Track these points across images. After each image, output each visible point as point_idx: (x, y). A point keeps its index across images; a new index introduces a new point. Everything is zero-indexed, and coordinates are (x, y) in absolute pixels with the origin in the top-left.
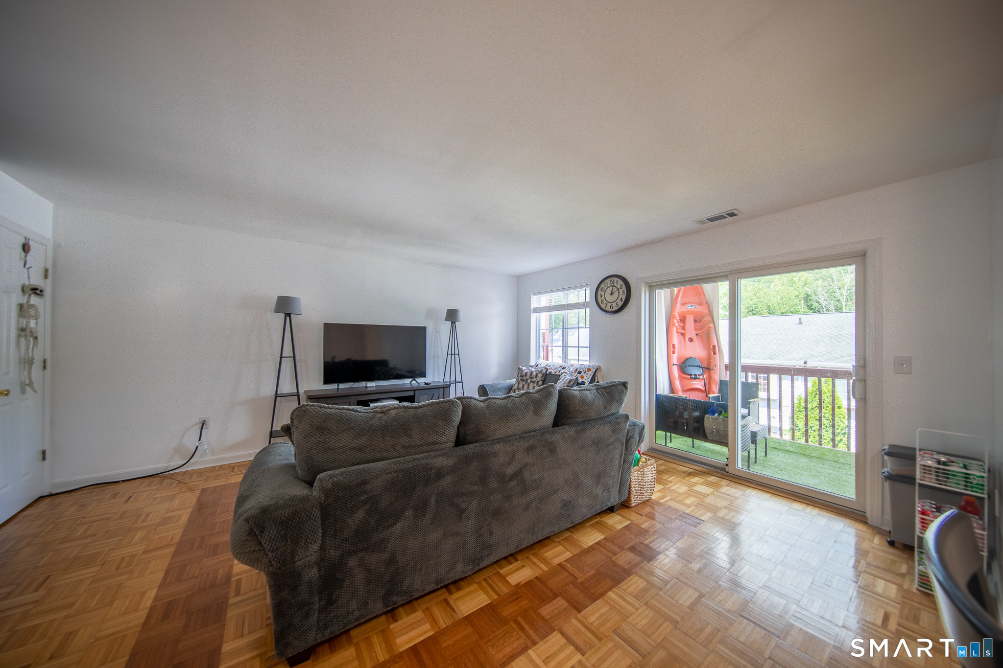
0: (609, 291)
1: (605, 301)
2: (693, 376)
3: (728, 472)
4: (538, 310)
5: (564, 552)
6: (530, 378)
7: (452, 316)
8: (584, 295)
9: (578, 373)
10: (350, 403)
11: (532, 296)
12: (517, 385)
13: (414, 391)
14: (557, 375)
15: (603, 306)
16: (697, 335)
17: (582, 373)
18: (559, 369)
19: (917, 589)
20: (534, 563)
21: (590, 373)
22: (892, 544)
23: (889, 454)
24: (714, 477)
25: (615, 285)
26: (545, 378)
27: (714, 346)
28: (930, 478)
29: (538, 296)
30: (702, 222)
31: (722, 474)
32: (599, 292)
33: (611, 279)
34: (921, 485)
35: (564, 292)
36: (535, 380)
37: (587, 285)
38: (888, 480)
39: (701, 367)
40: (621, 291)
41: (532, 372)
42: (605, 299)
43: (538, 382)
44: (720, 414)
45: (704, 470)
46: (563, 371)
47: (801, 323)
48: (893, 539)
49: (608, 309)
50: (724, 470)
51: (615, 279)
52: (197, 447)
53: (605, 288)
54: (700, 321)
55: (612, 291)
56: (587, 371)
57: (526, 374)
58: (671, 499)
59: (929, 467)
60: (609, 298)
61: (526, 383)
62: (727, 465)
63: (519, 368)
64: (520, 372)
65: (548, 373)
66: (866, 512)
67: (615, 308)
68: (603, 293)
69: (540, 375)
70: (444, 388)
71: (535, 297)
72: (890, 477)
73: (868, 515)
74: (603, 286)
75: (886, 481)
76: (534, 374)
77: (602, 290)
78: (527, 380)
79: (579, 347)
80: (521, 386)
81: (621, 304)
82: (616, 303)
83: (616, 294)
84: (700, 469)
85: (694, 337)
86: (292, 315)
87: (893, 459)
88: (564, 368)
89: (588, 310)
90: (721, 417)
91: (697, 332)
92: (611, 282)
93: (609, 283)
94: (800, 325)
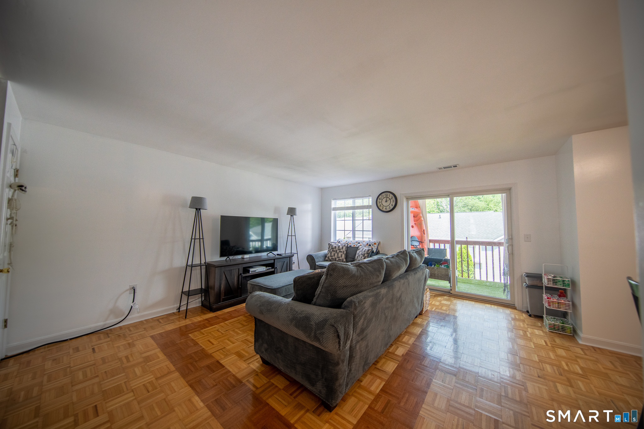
0: (384, 200)
1: (382, 205)
2: (415, 246)
3: (451, 294)
4: (335, 209)
5: (411, 338)
6: (338, 249)
7: (292, 212)
8: (368, 201)
9: (369, 246)
10: (239, 269)
11: (332, 201)
12: (329, 254)
13: (274, 260)
14: (355, 247)
15: (381, 208)
16: (415, 224)
17: (372, 246)
18: (356, 244)
19: (548, 331)
20: (402, 345)
21: (376, 245)
22: (530, 316)
23: (527, 276)
24: (446, 297)
25: (388, 196)
26: (347, 249)
27: (424, 230)
28: (551, 283)
29: (335, 201)
30: (440, 169)
31: (449, 295)
32: (378, 200)
33: (386, 193)
34: (546, 287)
35: (353, 199)
36: (341, 250)
37: (370, 196)
38: (527, 288)
39: (418, 241)
40: (391, 200)
41: (339, 246)
42: (382, 204)
43: (344, 252)
44: (435, 266)
45: (440, 294)
46: (359, 245)
47: (440, 218)
48: (530, 314)
49: (384, 210)
50: (449, 292)
51: (388, 194)
52: (132, 307)
53: (382, 198)
54: (416, 217)
55: (386, 200)
56: (374, 244)
57: (335, 247)
58: (436, 309)
59: (550, 279)
60: (385, 204)
61: (336, 252)
62: (451, 290)
63: (329, 244)
64: (331, 246)
65: (349, 246)
66: (515, 304)
67: (388, 210)
68: (381, 201)
69: (344, 248)
70: (290, 257)
71: (333, 201)
72: (528, 287)
73: (516, 305)
74: (380, 197)
75: (526, 288)
76: (341, 247)
77: (380, 199)
78: (337, 251)
79: (363, 231)
80: (333, 254)
81: (392, 207)
82: (389, 206)
83: (389, 202)
84: (438, 293)
85: (414, 225)
86: (201, 210)
87: (529, 278)
88: (359, 243)
89: (371, 210)
90: (436, 267)
91: (415, 222)
92: (386, 195)
93: (384, 195)
94: (440, 219)
